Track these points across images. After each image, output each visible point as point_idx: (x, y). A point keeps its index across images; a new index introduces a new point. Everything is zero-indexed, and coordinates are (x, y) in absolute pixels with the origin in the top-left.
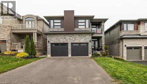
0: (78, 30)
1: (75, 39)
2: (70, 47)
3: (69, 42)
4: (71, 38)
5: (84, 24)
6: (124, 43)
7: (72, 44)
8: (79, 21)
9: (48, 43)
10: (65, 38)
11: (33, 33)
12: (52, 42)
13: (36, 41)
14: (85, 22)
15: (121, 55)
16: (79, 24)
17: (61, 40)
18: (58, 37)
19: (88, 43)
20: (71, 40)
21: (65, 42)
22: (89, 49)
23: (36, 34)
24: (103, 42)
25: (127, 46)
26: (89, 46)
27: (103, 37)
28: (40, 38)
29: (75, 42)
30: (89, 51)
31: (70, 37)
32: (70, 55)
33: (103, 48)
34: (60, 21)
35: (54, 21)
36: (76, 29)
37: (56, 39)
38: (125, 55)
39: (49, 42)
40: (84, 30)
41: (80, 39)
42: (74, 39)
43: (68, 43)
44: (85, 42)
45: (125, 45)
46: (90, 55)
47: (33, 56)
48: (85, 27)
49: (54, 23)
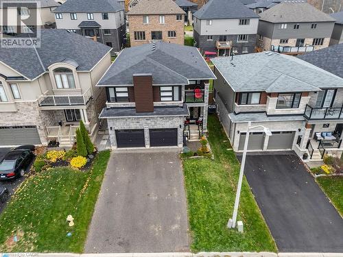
0: (161, 105)
1: (155, 123)
2: (147, 135)
3: (146, 128)
4: (149, 122)
5: (170, 94)
6: (237, 128)
7: (151, 130)
8: (163, 89)
10: (138, 122)
11: (79, 110)
12: (116, 129)
13: (87, 123)
14: (173, 91)
16: (162, 94)
17: (131, 123)
18: (126, 120)
19: (177, 129)
20: (148, 124)
21: (140, 128)
22: (179, 137)
24: (204, 116)
25: (241, 132)
26: (178, 133)
27: (204, 108)
29: (156, 127)
30: (178, 140)
31: (147, 120)
32: (148, 146)
33: (205, 126)
34: (126, 90)
35: (115, 90)
36: (156, 104)
37: (123, 124)
38: (236, 145)
39: (111, 128)
40: (171, 105)
41: (163, 123)
42: (153, 123)
43: (143, 130)
44: (171, 127)
45: (238, 132)
46: (180, 146)
47: (91, 156)
48: (173, 100)
49: (115, 93)
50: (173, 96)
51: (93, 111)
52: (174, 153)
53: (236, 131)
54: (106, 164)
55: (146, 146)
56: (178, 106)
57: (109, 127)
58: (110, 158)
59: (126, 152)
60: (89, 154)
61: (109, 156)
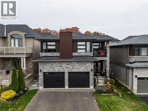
0: (77, 55)
1: (73, 67)
2: (66, 77)
3: (66, 71)
4: (68, 66)
5: (84, 47)
6: (134, 73)
7: (69, 73)
8: (79, 43)
9: (39, 72)
10: (60, 66)
11: (21, 58)
12: (44, 71)
13: (25, 68)
14: (86, 45)
15: (130, 85)
16: (79, 47)
17: (56, 68)
18: (53, 64)
19: (89, 72)
20: (68, 68)
21: (61, 71)
22: (90, 80)
23: (24, 59)
24: (107, 67)
25: (138, 76)
26: (90, 76)
27: (107, 61)
28: (30, 60)
29: (74, 71)
30: (90, 82)
31: (67, 64)
32: (67, 87)
33: (108, 75)
34: (54, 43)
35: (47, 44)
36: (74, 54)
37: (50, 68)
38: (135, 88)
39: (41, 71)
40: (85, 55)
41: (79, 67)
42: (71, 68)
43: (64, 72)
44: (85, 70)
45: (136, 76)
46: (92, 87)
47: (21, 92)
48: (86, 52)
49: (47, 45)
50: (86, 49)
51: (31, 64)
52: (87, 92)
53: (134, 76)
54: (32, 98)
55: (66, 87)
56: (90, 56)
57: (39, 70)
58: (36, 95)
59: (50, 91)
60: (20, 90)
61: (36, 93)
